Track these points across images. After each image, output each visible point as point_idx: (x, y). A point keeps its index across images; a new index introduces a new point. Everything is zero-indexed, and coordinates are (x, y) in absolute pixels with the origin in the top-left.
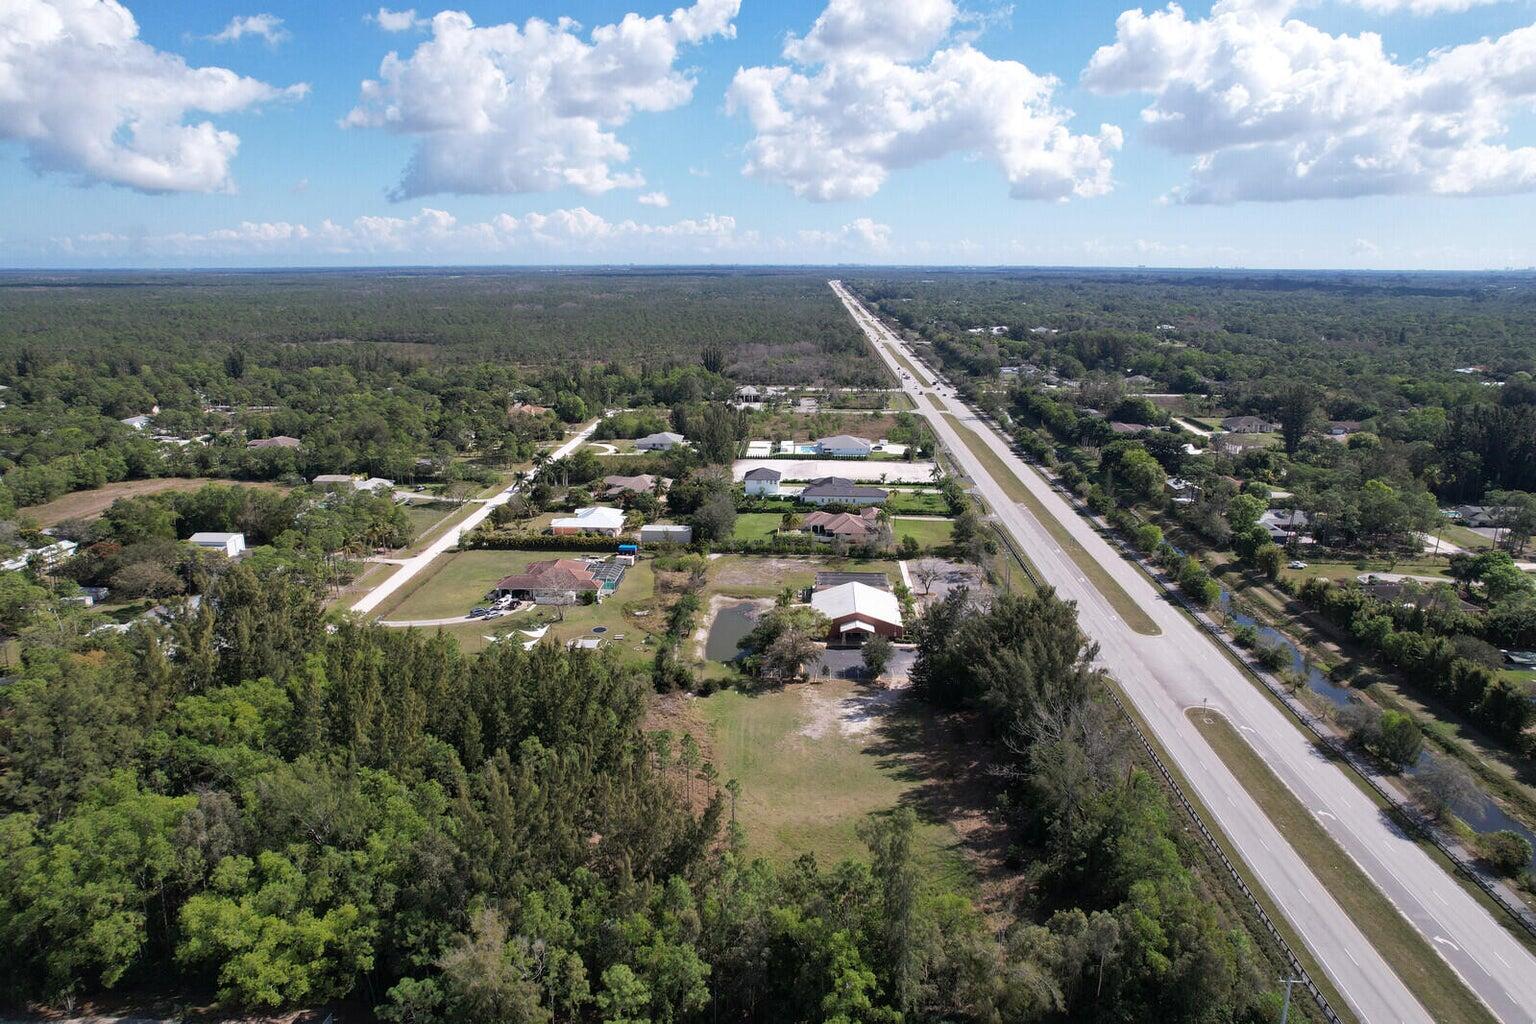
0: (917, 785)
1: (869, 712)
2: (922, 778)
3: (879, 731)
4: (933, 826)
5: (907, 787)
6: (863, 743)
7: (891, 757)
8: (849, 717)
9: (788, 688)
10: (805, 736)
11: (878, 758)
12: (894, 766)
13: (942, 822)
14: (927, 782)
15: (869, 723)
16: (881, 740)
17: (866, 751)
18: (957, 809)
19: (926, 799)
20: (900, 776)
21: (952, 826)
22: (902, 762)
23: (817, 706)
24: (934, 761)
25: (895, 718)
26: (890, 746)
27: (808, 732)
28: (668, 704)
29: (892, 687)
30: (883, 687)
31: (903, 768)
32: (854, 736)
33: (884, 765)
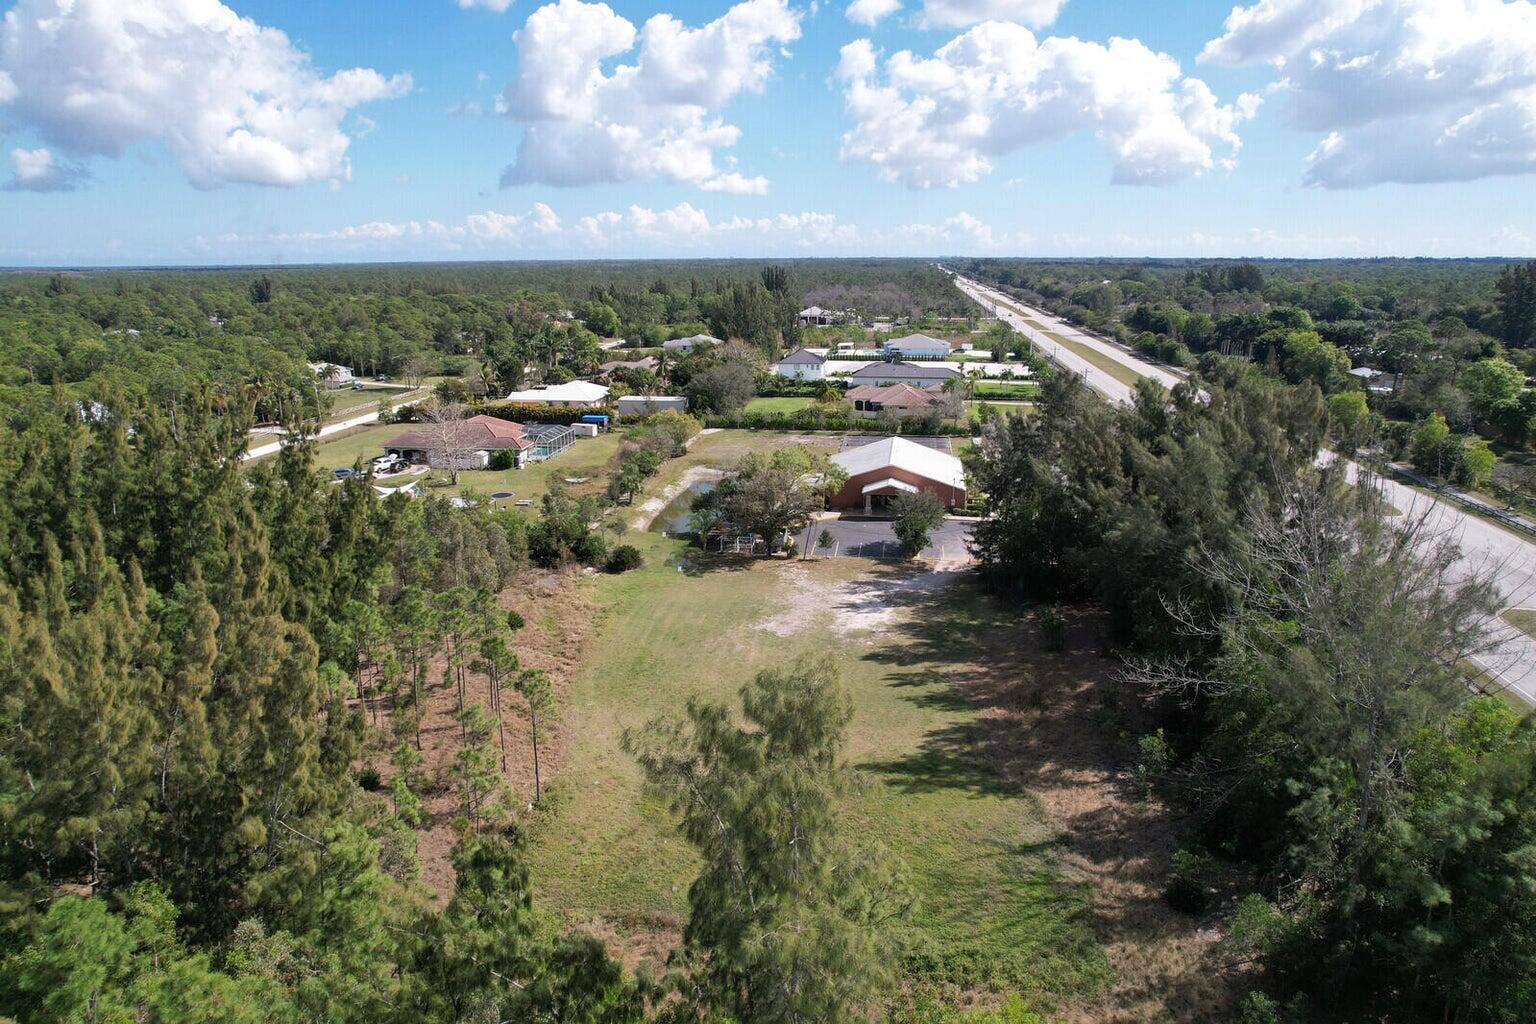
0: (966, 717)
1: (888, 602)
2: (978, 705)
3: (903, 628)
4: (991, 799)
5: (942, 719)
6: (868, 645)
7: (919, 668)
8: (854, 606)
9: (759, 565)
10: (764, 631)
11: (894, 668)
12: (922, 683)
13: (1012, 791)
14: (986, 713)
15: (888, 615)
16: (905, 641)
17: (872, 657)
18: (1048, 766)
19: (981, 744)
20: (932, 700)
21: (1034, 801)
22: (937, 678)
23: (801, 591)
24: (1006, 678)
25: (937, 610)
26: (921, 650)
27: (771, 626)
28: (545, 581)
29: (939, 568)
30: (922, 569)
31: (942, 687)
32: (855, 635)
33: (903, 681)
